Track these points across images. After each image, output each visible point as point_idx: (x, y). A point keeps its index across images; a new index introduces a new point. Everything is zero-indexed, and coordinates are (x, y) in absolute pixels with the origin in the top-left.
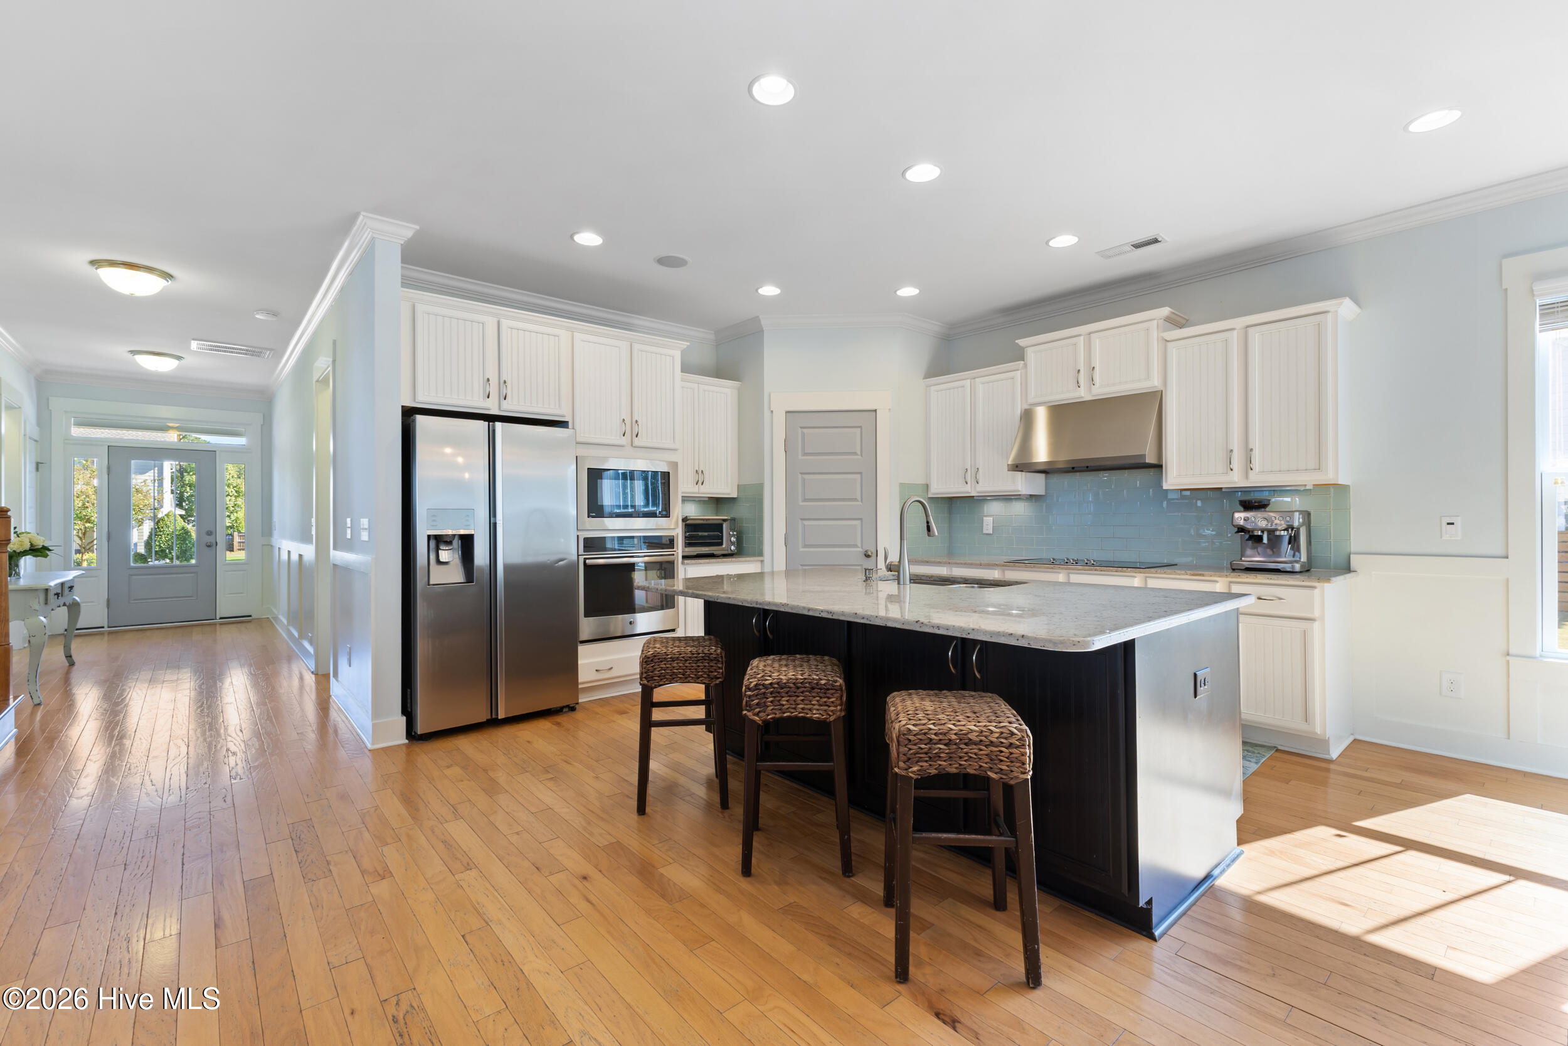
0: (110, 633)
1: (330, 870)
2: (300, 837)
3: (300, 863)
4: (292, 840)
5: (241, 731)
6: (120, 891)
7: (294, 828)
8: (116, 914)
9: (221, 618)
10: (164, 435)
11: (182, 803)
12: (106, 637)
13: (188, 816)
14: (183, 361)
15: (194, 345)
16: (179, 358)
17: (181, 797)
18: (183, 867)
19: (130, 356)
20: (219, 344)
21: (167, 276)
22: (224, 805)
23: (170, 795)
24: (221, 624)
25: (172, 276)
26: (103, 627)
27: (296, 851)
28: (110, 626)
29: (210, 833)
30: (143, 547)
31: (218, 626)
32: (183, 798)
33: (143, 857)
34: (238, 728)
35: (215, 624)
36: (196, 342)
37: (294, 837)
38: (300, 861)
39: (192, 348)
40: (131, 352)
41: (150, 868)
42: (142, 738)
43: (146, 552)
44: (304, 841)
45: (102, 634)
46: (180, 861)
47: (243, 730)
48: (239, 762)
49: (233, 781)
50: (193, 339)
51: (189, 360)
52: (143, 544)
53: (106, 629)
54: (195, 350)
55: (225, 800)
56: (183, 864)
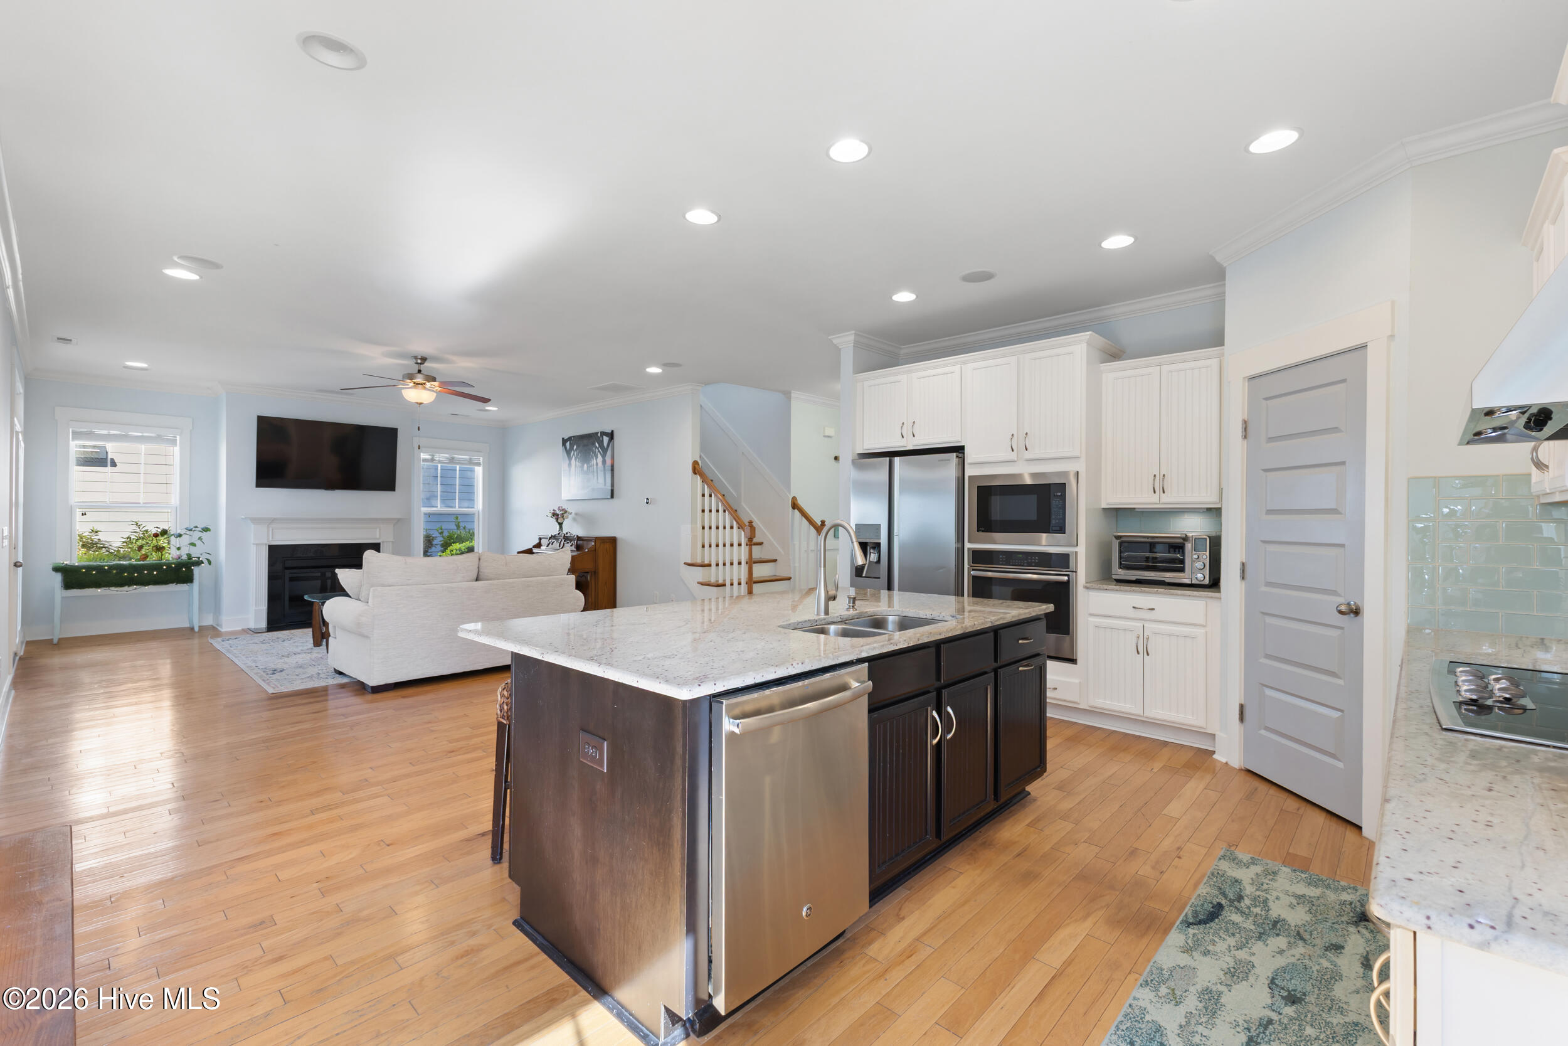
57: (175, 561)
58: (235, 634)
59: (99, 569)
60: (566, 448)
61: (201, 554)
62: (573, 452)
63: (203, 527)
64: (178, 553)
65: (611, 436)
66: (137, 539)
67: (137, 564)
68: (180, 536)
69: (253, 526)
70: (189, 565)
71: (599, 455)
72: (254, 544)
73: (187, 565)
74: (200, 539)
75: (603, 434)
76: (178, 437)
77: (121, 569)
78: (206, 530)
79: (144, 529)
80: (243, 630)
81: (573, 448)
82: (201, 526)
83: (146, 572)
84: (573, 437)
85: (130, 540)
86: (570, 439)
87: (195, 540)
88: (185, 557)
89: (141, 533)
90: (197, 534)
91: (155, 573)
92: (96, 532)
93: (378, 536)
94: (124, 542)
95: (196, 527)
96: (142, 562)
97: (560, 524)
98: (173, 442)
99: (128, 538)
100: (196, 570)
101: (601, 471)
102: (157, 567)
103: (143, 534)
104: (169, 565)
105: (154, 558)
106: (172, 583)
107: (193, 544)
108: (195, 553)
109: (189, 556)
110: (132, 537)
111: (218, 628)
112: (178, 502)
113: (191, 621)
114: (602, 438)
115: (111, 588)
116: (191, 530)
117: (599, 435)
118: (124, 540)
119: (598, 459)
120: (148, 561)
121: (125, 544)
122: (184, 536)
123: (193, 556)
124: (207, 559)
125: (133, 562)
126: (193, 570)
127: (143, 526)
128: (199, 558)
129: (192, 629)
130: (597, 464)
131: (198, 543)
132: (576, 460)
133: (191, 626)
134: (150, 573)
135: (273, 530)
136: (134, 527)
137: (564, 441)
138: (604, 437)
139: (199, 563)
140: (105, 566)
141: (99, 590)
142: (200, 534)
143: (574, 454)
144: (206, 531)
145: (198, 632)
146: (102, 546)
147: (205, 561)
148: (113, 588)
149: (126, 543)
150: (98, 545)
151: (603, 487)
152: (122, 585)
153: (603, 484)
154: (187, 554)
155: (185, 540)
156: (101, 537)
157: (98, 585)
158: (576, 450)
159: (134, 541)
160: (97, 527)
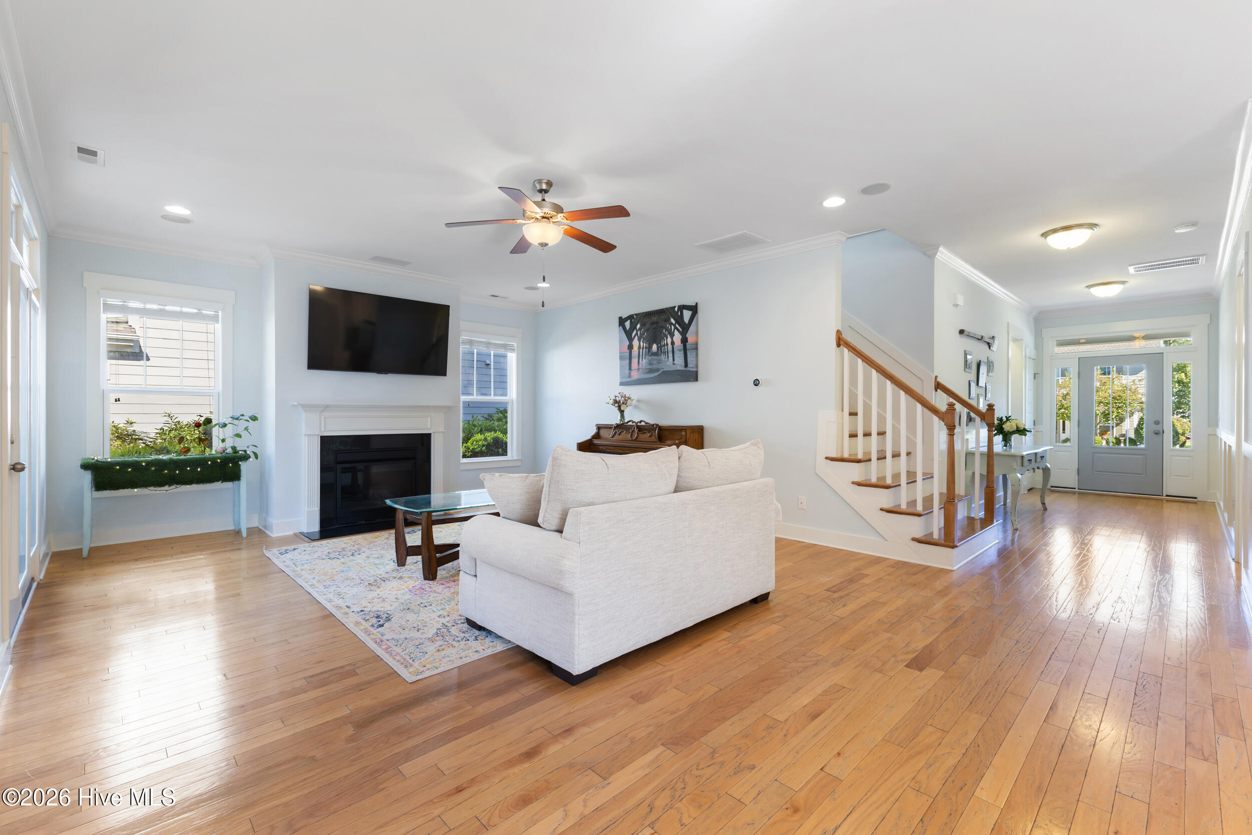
0: (1079, 493)
1: (1157, 724)
2: (1144, 686)
3: (1133, 704)
4: (1137, 684)
5: (1138, 587)
6: (1007, 655)
7: (1143, 676)
8: (999, 666)
9: (1167, 496)
10: (1132, 343)
11: (1068, 620)
12: (1077, 496)
13: (1068, 630)
14: (1127, 285)
15: (1131, 270)
16: (1123, 283)
17: (1070, 616)
18: (1049, 661)
19: (1087, 289)
20: (1145, 265)
21: (1092, 226)
22: (1097, 635)
23: (1063, 612)
24: (1167, 501)
25: (1097, 225)
26: (1075, 489)
27: (1135, 694)
28: (1079, 488)
29: (1078, 648)
30: (1133, 433)
31: (1164, 502)
32: (1071, 618)
33: (1029, 642)
34: (1137, 585)
35: (1161, 500)
36: (1132, 267)
37: (1140, 682)
38: (1135, 703)
39: (1131, 273)
40: (1087, 287)
41: (1030, 651)
42: (1064, 568)
43: (1135, 437)
44: (1147, 690)
45: (1074, 493)
46: (1050, 656)
47: (1140, 587)
48: (1124, 610)
49: (1112, 621)
50: (1130, 266)
51: (1132, 282)
52: (1133, 431)
53: (1077, 490)
54: (1134, 273)
55: (1099, 632)
56: (1050, 659)
57: (220, 455)
58: (284, 541)
59: (136, 465)
60: (624, 328)
61: (248, 447)
62: (635, 332)
63: (250, 415)
64: (222, 445)
65: (694, 309)
66: (170, 430)
67: (179, 460)
68: (225, 425)
69: (304, 414)
70: (236, 460)
71: (676, 333)
72: (305, 435)
73: (234, 459)
74: (246, 429)
75: (682, 308)
76: (220, 312)
77: (161, 465)
78: (254, 418)
79: (176, 420)
80: (295, 535)
81: (635, 328)
82: (248, 414)
83: (189, 469)
84: (636, 314)
85: (163, 431)
86: (630, 317)
87: (240, 430)
88: (229, 450)
89: (173, 424)
90: (242, 424)
91: (199, 469)
92: (131, 423)
93: (429, 426)
94: (157, 433)
95: (243, 415)
96: (182, 457)
97: (622, 412)
98: (215, 319)
99: (161, 429)
100: (244, 466)
101: (680, 350)
102: (201, 462)
103: (175, 425)
104: (214, 460)
105: (195, 453)
106: (218, 481)
107: (238, 436)
108: (241, 445)
109: (234, 448)
110: (165, 428)
111: (267, 532)
112: (220, 388)
113: (237, 522)
114: (682, 313)
115: (149, 488)
116: (237, 419)
117: (676, 309)
118: (157, 431)
119: (674, 338)
120: (189, 456)
121: (158, 435)
122: (229, 426)
123: (238, 449)
124: (253, 452)
125: (173, 456)
126: (240, 465)
127: (174, 418)
128: (245, 451)
129: (238, 533)
130: (673, 343)
131: (244, 434)
132: (639, 340)
133: (237, 530)
134: (194, 470)
135: (325, 418)
136: (167, 419)
137: (622, 321)
138: (685, 312)
139: (246, 458)
140: (142, 462)
141: (136, 490)
142: (246, 424)
143: (637, 334)
144: (254, 420)
145: (247, 537)
146: (137, 437)
147: (252, 455)
148: (152, 488)
149: (160, 434)
150: (133, 437)
151: (683, 368)
152: (161, 484)
153: (683, 364)
154: (232, 447)
155: (229, 431)
156: (135, 427)
157: (133, 485)
158: (640, 329)
159: (167, 433)
160: (132, 419)
